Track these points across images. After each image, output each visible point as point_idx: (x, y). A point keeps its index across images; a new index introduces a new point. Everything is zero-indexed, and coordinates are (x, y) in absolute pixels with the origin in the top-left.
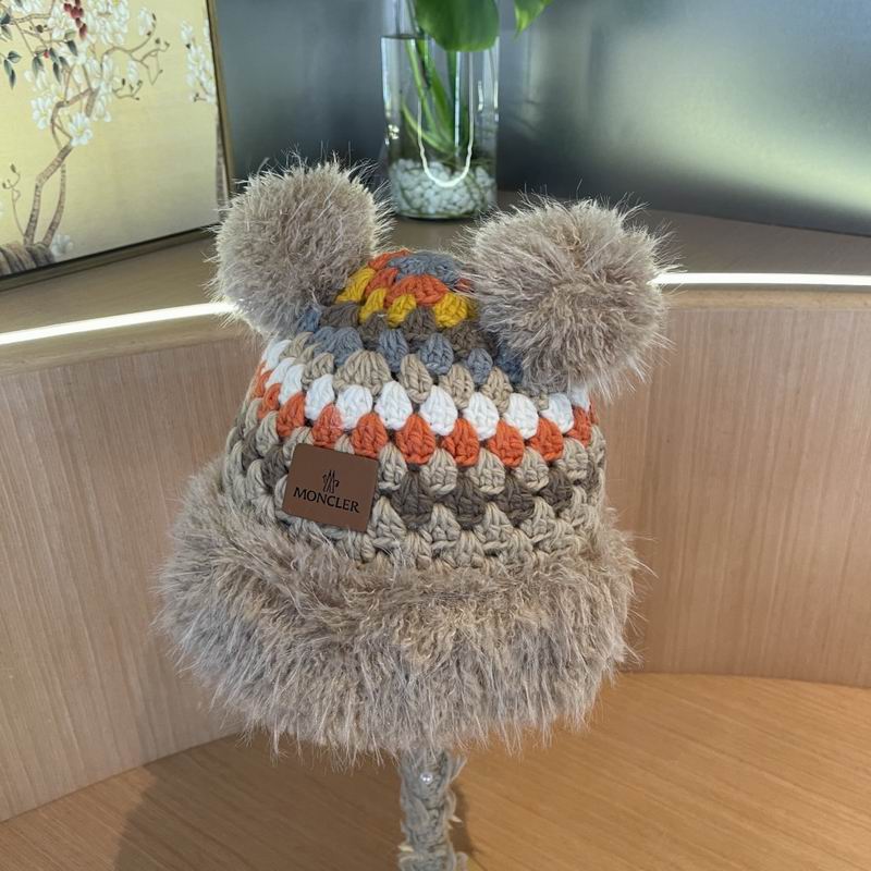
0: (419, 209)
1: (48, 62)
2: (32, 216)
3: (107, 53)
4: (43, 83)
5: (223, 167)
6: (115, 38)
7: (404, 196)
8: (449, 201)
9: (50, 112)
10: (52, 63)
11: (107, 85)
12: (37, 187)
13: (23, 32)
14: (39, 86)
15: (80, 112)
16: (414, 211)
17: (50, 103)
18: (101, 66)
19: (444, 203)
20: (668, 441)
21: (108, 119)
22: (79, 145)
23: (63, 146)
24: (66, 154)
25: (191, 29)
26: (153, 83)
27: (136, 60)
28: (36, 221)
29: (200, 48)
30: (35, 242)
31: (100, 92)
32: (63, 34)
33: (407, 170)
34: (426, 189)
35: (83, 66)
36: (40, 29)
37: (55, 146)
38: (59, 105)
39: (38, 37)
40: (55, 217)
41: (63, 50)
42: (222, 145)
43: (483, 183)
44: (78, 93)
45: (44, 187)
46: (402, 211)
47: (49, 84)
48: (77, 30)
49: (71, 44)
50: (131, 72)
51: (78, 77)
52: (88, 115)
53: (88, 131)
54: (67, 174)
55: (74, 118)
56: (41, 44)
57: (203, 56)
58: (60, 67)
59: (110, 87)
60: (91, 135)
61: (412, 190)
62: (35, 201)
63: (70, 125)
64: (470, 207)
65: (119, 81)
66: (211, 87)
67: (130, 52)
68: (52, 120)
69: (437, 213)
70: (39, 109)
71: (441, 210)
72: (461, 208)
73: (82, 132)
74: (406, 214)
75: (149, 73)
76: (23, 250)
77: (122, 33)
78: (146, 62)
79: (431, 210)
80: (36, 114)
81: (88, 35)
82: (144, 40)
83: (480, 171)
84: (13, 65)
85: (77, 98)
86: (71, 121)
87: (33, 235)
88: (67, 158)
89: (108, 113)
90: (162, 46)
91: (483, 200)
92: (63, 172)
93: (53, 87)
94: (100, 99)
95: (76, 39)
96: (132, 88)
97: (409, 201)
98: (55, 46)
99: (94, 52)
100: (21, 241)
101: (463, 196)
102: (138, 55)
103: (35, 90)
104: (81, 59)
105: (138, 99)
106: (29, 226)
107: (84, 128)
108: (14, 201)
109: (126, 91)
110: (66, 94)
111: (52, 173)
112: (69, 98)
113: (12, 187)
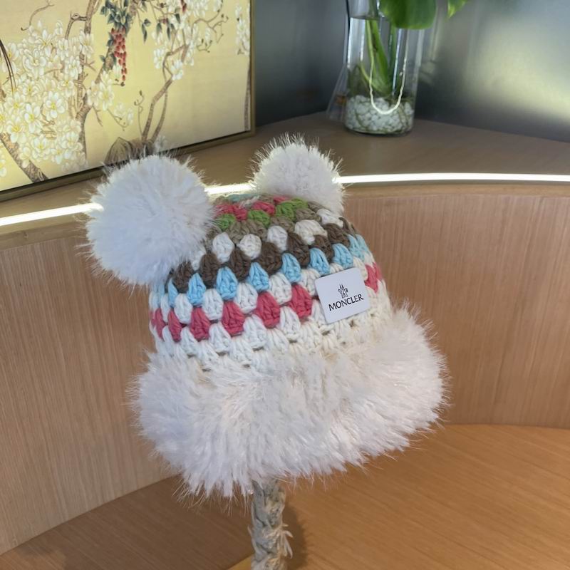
0: (367, 128)
1: (164, 27)
2: (148, 123)
3: (196, 22)
4: (161, 41)
5: (249, 96)
6: (200, 13)
7: (357, 119)
8: (387, 123)
9: (163, 58)
10: (166, 28)
11: (194, 43)
12: (152, 105)
13: (153, 7)
14: (159, 41)
15: (179, 59)
16: (363, 128)
17: (163, 52)
18: (192, 31)
19: (384, 124)
20: (535, 279)
21: (192, 64)
22: (176, 79)
23: (168, 79)
24: (169, 84)
25: (241, 8)
26: (217, 42)
27: (209, 27)
28: (149, 126)
29: (244, 21)
30: (148, 138)
31: (190, 47)
32: (174, 9)
33: (361, 102)
34: (372, 115)
35: (183, 30)
36: (162, 5)
37: (164, 80)
38: (168, 54)
39: (161, 10)
40: (159, 124)
41: (173, 20)
42: (250, 82)
43: (408, 112)
44: (178, 47)
45: (156, 105)
46: (355, 128)
47: (164, 41)
48: (181, 7)
49: (177, 16)
50: (207, 35)
51: (179, 37)
52: (183, 61)
53: (182, 71)
54: (168, 97)
55: (175, 62)
56: (162, 15)
57: (245, 26)
58: (171, 30)
59: (196, 44)
60: (183, 74)
61: (363, 115)
62: (150, 113)
63: (172, 67)
64: (399, 127)
65: (200, 40)
66: (248, 45)
67: (207, 22)
68: (164, 64)
69: (378, 130)
70: (157, 56)
71: (381, 129)
72: (393, 127)
73: (178, 71)
74: (358, 130)
75: (216, 36)
76: (141, 143)
77: (205, 11)
78: (215, 29)
79: (375, 128)
80: (156, 59)
81: (187, 11)
82: (215, 15)
83: (408, 105)
84: (146, 28)
85: (178, 50)
86: (173, 64)
87: (147, 135)
88: (169, 88)
89: (193, 61)
90: (225, 19)
91: (407, 123)
92: (166, 96)
93: (166, 43)
94: (190, 52)
95: (180, 12)
96: (206, 45)
97: (360, 122)
98: (169, 17)
99: (189, 21)
100: (140, 137)
101: (395, 120)
102: (211, 24)
103: (156, 44)
104: (182, 25)
105: (209, 52)
106: (145, 129)
107: (180, 69)
108: (139, 113)
109: (203, 46)
110: (172, 48)
111: (160, 96)
112: (174, 50)
113: (139, 104)
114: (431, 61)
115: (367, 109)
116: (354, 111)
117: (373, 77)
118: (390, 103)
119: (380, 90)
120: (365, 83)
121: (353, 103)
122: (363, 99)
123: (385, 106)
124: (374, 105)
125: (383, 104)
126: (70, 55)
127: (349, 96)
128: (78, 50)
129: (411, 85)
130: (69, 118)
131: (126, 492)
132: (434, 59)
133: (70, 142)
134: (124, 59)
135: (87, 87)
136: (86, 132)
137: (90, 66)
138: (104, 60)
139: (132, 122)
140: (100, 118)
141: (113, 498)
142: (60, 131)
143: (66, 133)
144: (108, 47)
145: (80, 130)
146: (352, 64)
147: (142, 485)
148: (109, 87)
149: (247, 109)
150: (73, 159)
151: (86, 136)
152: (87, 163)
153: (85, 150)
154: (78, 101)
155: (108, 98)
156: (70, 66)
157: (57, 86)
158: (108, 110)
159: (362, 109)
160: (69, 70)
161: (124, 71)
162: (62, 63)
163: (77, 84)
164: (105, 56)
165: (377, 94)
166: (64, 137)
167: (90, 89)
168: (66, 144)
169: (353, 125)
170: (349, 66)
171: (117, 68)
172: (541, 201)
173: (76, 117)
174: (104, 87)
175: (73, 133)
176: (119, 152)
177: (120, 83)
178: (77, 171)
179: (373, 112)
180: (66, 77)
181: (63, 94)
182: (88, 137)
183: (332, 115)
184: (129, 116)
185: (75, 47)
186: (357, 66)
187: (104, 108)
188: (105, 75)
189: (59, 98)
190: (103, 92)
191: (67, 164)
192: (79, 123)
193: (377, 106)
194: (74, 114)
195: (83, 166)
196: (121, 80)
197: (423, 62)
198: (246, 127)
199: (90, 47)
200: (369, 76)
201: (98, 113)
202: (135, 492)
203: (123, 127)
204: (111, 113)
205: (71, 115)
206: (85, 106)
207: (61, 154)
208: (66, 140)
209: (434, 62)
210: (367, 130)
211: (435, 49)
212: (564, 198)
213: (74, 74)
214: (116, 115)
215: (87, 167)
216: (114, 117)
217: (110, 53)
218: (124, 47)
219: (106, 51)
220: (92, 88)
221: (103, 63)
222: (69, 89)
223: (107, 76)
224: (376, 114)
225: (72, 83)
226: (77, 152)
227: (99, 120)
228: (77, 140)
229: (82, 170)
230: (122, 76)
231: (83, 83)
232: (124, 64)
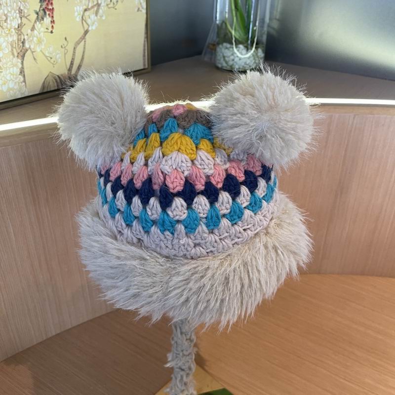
0: (231, 66)
2: (72, 61)
5: (146, 43)
7: (224, 60)
8: (245, 63)
9: (82, 13)
11: (104, 2)
12: (74, 48)
14: (78, 1)
15: (93, 14)
16: (228, 67)
17: (80, 9)
19: (243, 64)
20: (349, 173)
21: (104, 18)
22: (92, 29)
23: (86, 29)
24: (87, 33)
26: (122, 2)
28: (73, 64)
30: (72, 73)
31: (102, 5)
33: (227, 48)
34: (235, 57)
37: (83, 29)
38: (86, 10)
40: (80, 63)
42: (147, 33)
43: (261, 55)
44: (93, 5)
45: (77, 48)
46: (222, 67)
52: (96, 15)
53: (96, 23)
54: (87, 43)
55: (91, 17)
59: (106, 2)
60: (97, 25)
61: (229, 57)
62: (73, 55)
63: (89, 20)
64: (254, 66)
66: (144, 5)
68: (82, 17)
69: (239, 68)
70: (77, 11)
71: (241, 67)
72: (250, 67)
73: (93, 23)
74: (225, 68)
76: (67, 77)
79: (237, 67)
80: (76, 14)
83: (260, 50)
85: (93, 7)
86: (89, 18)
87: (71, 70)
88: (87, 36)
89: (104, 15)
92: (85, 41)
94: (101, 8)
96: (114, 4)
97: (227, 62)
100: (66, 73)
101: (251, 61)
103: (76, 2)
105: (116, 9)
106: (70, 66)
107: (95, 21)
108: (65, 54)
109: (111, 5)
110: (88, 5)
111: (81, 42)
112: (89, 7)
113: (65, 47)
114: (276, 19)
115: (231, 53)
116: (221, 54)
117: (235, 30)
118: (248, 49)
119: (240, 40)
120: (229, 34)
121: (221, 49)
122: (228, 45)
123: (244, 51)
124: (235, 50)
125: (242, 50)
126: (12, 9)
127: (218, 44)
128: (17, 6)
129: (262, 36)
130: (11, 56)
131: (63, 330)
132: (278, 17)
133: (14, 75)
134: (52, 13)
135: (25, 34)
136: (25, 68)
137: (27, 18)
138: (37, 13)
139: (60, 60)
140: (36, 58)
141: (54, 334)
142: (5, 66)
143: (9, 68)
144: (40, 4)
145: (20, 66)
146: (220, 20)
147: (75, 324)
148: (42, 34)
149: (144, 52)
150: (15, 87)
151: (26, 70)
152: (27, 90)
153: (24, 81)
154: (18, 45)
155: (41, 42)
156: (12, 18)
157: (2, 32)
158: (41, 51)
159: (227, 53)
160: (11, 20)
161: (53, 22)
162: (6, 15)
163: (17, 32)
164: (38, 11)
165: (238, 42)
166: (8, 71)
167: (27, 35)
168: (10, 77)
169: (221, 64)
170: (218, 22)
171: (47, 20)
172: (354, 118)
173: (17, 56)
174: (38, 34)
175: (15, 68)
176: (51, 83)
177: (50, 31)
178: (19, 97)
179: (235, 55)
180: (9, 26)
181: (6, 39)
182: (27, 72)
183: (206, 58)
184: (58, 56)
185: (15, 4)
186: (223, 22)
187: (38, 50)
188: (38, 25)
189: (4, 42)
190: (37, 37)
191: (11, 92)
192: (20, 61)
193: (238, 51)
194: (16, 54)
195: (24, 93)
196: (50, 29)
197: (270, 19)
198: (144, 65)
199: (26, 4)
200: (232, 28)
201: (34, 53)
202: (70, 329)
203: (53, 64)
204: (43, 53)
205: (13, 54)
206: (24, 48)
207: (7, 85)
208: (10, 73)
209: (278, 20)
210: (232, 68)
211: (279, 10)
212: (370, 116)
213: (15, 24)
214: (48, 55)
215: (27, 94)
216: (46, 57)
217: (42, 9)
218: (52, 4)
219: (39, 7)
220: (29, 35)
221: (37, 16)
222: (11, 35)
223: (40, 25)
224: (237, 57)
225: (14, 31)
226: (19, 83)
227: (35, 59)
228: (19, 73)
229: (23, 96)
230: (51, 26)
231: (22, 30)
232: (53, 17)
